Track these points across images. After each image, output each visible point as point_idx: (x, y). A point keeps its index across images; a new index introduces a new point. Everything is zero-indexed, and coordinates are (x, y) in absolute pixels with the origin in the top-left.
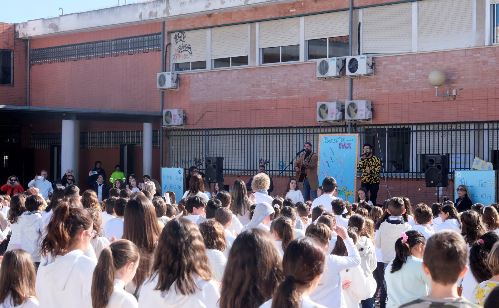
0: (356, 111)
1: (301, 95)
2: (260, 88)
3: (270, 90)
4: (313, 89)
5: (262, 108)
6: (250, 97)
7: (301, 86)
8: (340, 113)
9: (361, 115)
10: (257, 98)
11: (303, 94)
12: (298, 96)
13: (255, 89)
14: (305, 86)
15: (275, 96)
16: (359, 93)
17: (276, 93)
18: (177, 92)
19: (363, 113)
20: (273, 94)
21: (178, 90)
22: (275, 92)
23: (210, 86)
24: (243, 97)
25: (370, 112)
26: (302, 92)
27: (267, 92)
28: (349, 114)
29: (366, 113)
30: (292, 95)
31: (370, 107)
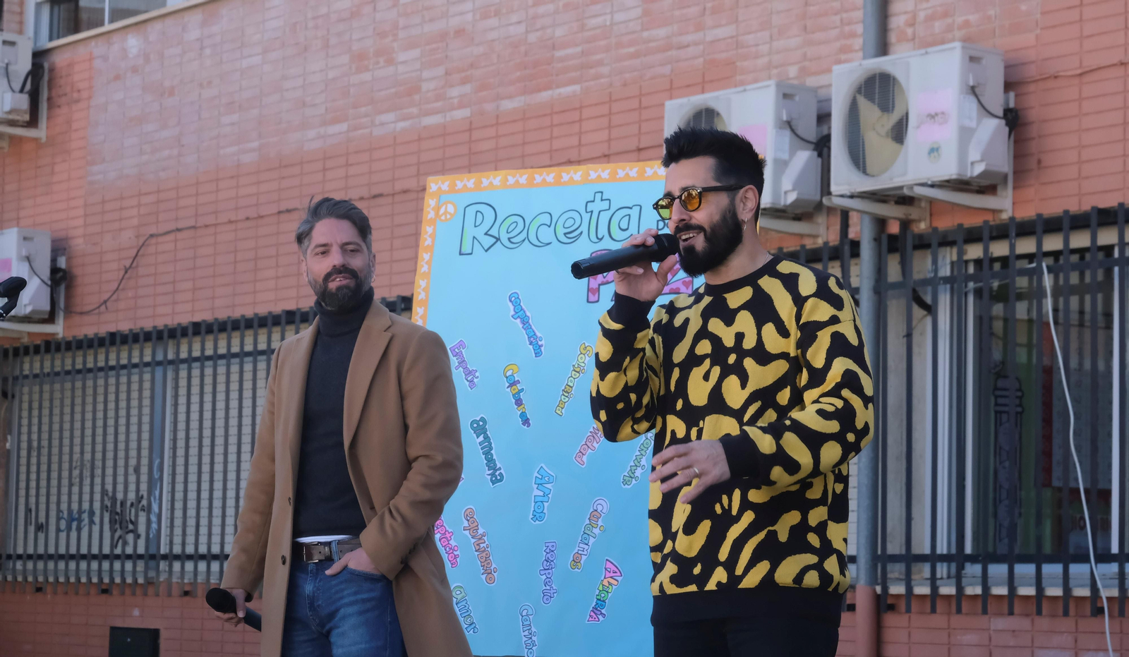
0: (899, 133)
1: (597, 77)
2: (391, 70)
3: (440, 71)
4: (661, 32)
5: (399, 186)
6: (343, 127)
7: (599, 20)
8: (804, 156)
9: (934, 150)
10: (377, 132)
11: (605, 70)
12: (576, 88)
13: (367, 76)
14: (619, 17)
15: (461, 106)
16: (931, 19)
17: (467, 88)
18: (36, 140)
19: (947, 135)
20: (455, 92)
21: (41, 133)
22: (464, 82)
23: (171, 93)
24: (311, 134)
25: (992, 128)
26: (600, 63)
27: (425, 86)
28: (858, 158)
29: (965, 134)
30: (547, 87)
31: (996, 98)
